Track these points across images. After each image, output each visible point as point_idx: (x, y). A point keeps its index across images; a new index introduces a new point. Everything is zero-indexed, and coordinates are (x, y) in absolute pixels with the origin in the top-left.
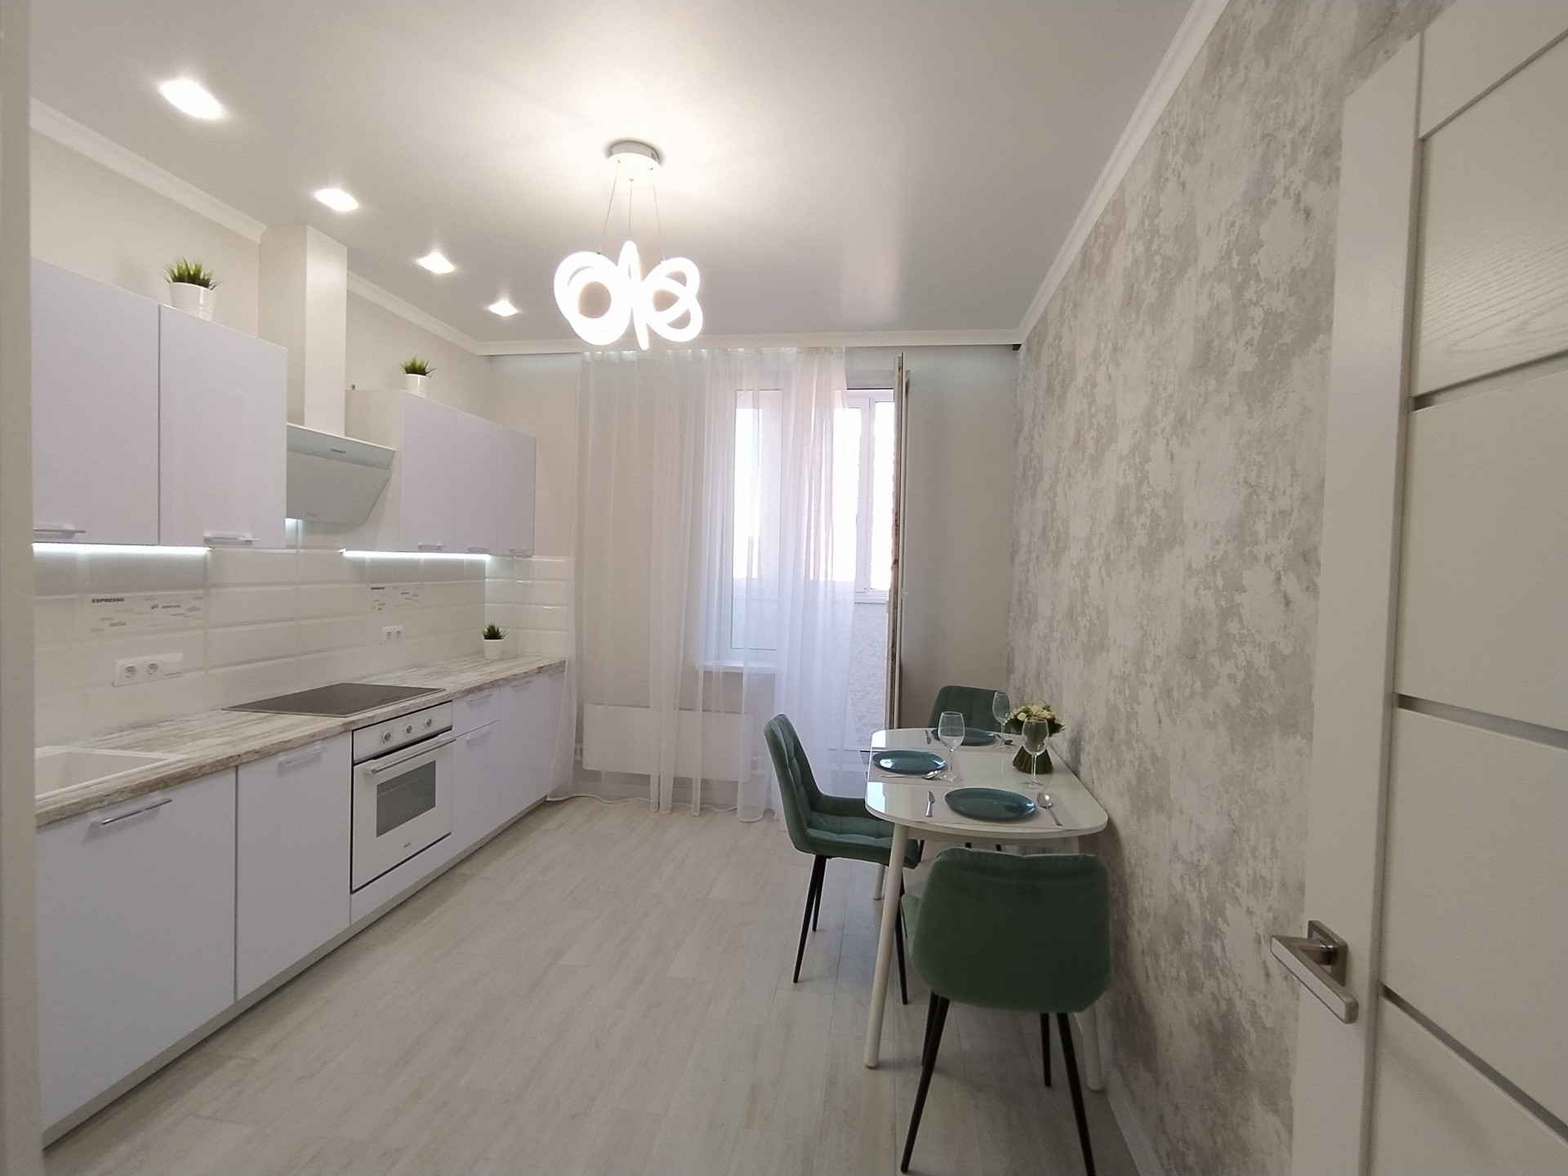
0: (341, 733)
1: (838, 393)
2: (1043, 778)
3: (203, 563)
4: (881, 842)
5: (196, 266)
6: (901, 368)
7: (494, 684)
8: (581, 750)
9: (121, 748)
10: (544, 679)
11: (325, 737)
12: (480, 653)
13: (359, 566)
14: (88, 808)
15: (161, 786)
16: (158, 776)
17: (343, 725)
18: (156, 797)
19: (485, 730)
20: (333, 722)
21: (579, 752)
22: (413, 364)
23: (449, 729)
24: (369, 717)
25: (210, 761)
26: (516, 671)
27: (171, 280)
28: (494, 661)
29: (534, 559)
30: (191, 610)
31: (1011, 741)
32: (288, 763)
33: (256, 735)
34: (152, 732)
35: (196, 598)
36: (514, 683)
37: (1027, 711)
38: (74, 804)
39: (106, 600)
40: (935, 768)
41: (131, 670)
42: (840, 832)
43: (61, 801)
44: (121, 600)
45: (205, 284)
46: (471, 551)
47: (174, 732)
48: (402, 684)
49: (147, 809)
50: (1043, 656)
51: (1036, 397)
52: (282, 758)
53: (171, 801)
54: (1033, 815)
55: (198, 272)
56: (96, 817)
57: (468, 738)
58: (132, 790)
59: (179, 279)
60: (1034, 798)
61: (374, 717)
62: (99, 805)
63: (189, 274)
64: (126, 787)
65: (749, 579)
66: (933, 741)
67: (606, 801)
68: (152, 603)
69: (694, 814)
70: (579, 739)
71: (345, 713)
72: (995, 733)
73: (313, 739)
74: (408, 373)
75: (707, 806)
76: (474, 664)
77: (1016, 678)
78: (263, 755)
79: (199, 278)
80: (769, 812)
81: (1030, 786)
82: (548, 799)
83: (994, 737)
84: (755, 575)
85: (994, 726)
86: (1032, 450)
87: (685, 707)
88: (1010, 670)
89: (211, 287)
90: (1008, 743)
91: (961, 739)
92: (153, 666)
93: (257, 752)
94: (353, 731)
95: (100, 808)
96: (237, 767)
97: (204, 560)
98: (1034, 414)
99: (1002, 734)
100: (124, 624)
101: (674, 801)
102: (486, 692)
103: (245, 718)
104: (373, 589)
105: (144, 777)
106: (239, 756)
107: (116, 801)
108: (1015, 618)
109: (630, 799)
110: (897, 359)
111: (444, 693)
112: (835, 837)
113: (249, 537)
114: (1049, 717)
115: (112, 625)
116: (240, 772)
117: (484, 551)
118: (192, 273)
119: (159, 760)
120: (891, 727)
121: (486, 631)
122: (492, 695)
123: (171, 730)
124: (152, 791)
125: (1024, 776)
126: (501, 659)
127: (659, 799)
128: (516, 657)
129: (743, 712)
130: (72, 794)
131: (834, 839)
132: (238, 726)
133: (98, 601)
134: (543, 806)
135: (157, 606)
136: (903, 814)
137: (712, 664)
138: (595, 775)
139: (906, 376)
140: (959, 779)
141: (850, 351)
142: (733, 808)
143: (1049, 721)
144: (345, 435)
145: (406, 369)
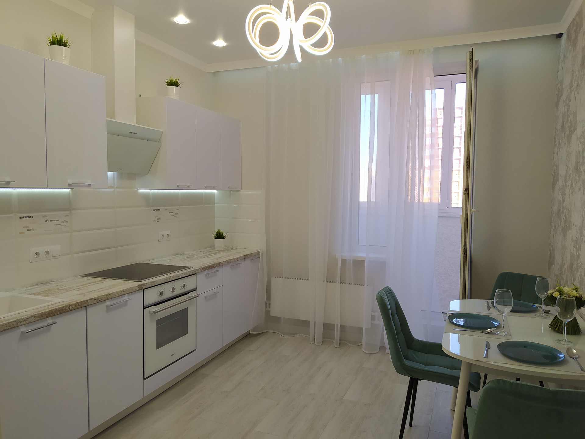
0: (138, 290)
1: (428, 80)
2: (572, 338)
3: (68, 197)
4: (454, 373)
5: (61, 36)
6: (471, 59)
7: (220, 265)
8: (270, 304)
9: (34, 294)
10: (248, 262)
11: (130, 292)
12: (213, 246)
13: (146, 197)
14: (20, 324)
15: (52, 315)
16: (50, 309)
17: (138, 286)
18: (50, 321)
19: (215, 291)
20: (133, 284)
21: (268, 305)
22: (171, 80)
23: (195, 290)
24: (152, 282)
25: (73, 303)
26: (232, 257)
27: (49, 44)
28: (220, 252)
29: (242, 192)
30: (63, 222)
31: (550, 311)
32: (111, 306)
33: (96, 290)
34: (47, 287)
35: (65, 216)
36: (231, 264)
37: (560, 291)
38: (13, 321)
39: (25, 217)
40: (493, 326)
41: (37, 254)
42: (427, 364)
43: (9, 320)
44: (32, 217)
45: (65, 45)
46: (206, 188)
47: (58, 287)
48: (170, 263)
49: (46, 326)
50: (575, 253)
51: (573, 71)
52: (108, 303)
53: (56, 323)
54: (563, 363)
55: (62, 38)
56: (23, 329)
57: (205, 296)
58: (38, 316)
59: (53, 43)
60: (564, 351)
61: (155, 282)
62: (24, 323)
63: (58, 40)
64: (36, 314)
65: (369, 202)
66: (492, 309)
67: (283, 335)
68: (46, 219)
69: (336, 346)
70: (268, 297)
71: (140, 279)
72: (538, 305)
73: (123, 293)
74: (168, 85)
75: (344, 342)
76: (209, 253)
77: (555, 268)
78: (98, 301)
79: (62, 42)
80: (382, 348)
81: (562, 342)
82: (250, 333)
83: (537, 307)
84: (373, 200)
85: (537, 300)
86: (568, 109)
87: (330, 280)
88: (551, 262)
89: (68, 46)
90: (547, 312)
91: (510, 308)
92: (47, 252)
93: (96, 299)
94: (144, 289)
95: (25, 324)
96: (86, 307)
97: (69, 194)
98: (571, 83)
99: (542, 306)
100: (34, 230)
101: (324, 338)
102: (215, 269)
103: (90, 281)
104: (154, 210)
105: (44, 310)
106: (87, 301)
107: (32, 321)
108: (555, 226)
109: (298, 335)
110: (468, 53)
111: (192, 269)
112: (423, 367)
113: (89, 182)
114: (577, 295)
115: (28, 230)
116: (88, 310)
117: (214, 188)
118: (59, 39)
119: (51, 301)
120: (464, 298)
121: (216, 234)
122: (219, 271)
123: (56, 286)
124: (47, 317)
125: (557, 336)
126: (224, 250)
127: (315, 336)
128: (232, 249)
129: (366, 285)
130: (14, 316)
131: (422, 368)
132: (88, 285)
133: (22, 218)
134: (248, 337)
135: (48, 220)
136: (469, 356)
137: (346, 255)
138: (277, 320)
139: (475, 64)
140: (509, 335)
141: (437, 50)
142: (360, 344)
143: (577, 298)
144: (136, 124)
145: (167, 83)
